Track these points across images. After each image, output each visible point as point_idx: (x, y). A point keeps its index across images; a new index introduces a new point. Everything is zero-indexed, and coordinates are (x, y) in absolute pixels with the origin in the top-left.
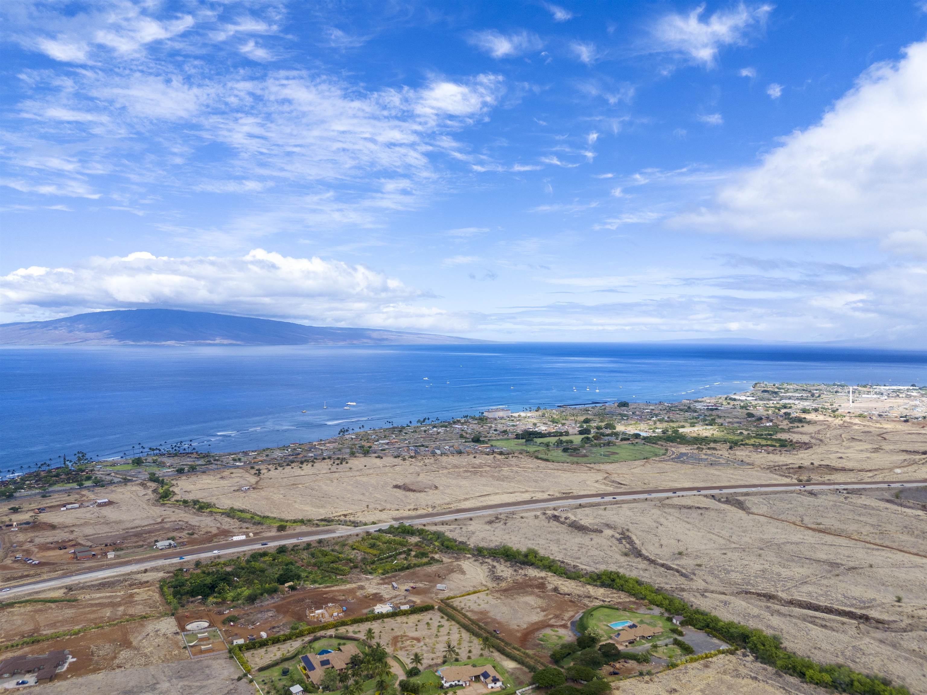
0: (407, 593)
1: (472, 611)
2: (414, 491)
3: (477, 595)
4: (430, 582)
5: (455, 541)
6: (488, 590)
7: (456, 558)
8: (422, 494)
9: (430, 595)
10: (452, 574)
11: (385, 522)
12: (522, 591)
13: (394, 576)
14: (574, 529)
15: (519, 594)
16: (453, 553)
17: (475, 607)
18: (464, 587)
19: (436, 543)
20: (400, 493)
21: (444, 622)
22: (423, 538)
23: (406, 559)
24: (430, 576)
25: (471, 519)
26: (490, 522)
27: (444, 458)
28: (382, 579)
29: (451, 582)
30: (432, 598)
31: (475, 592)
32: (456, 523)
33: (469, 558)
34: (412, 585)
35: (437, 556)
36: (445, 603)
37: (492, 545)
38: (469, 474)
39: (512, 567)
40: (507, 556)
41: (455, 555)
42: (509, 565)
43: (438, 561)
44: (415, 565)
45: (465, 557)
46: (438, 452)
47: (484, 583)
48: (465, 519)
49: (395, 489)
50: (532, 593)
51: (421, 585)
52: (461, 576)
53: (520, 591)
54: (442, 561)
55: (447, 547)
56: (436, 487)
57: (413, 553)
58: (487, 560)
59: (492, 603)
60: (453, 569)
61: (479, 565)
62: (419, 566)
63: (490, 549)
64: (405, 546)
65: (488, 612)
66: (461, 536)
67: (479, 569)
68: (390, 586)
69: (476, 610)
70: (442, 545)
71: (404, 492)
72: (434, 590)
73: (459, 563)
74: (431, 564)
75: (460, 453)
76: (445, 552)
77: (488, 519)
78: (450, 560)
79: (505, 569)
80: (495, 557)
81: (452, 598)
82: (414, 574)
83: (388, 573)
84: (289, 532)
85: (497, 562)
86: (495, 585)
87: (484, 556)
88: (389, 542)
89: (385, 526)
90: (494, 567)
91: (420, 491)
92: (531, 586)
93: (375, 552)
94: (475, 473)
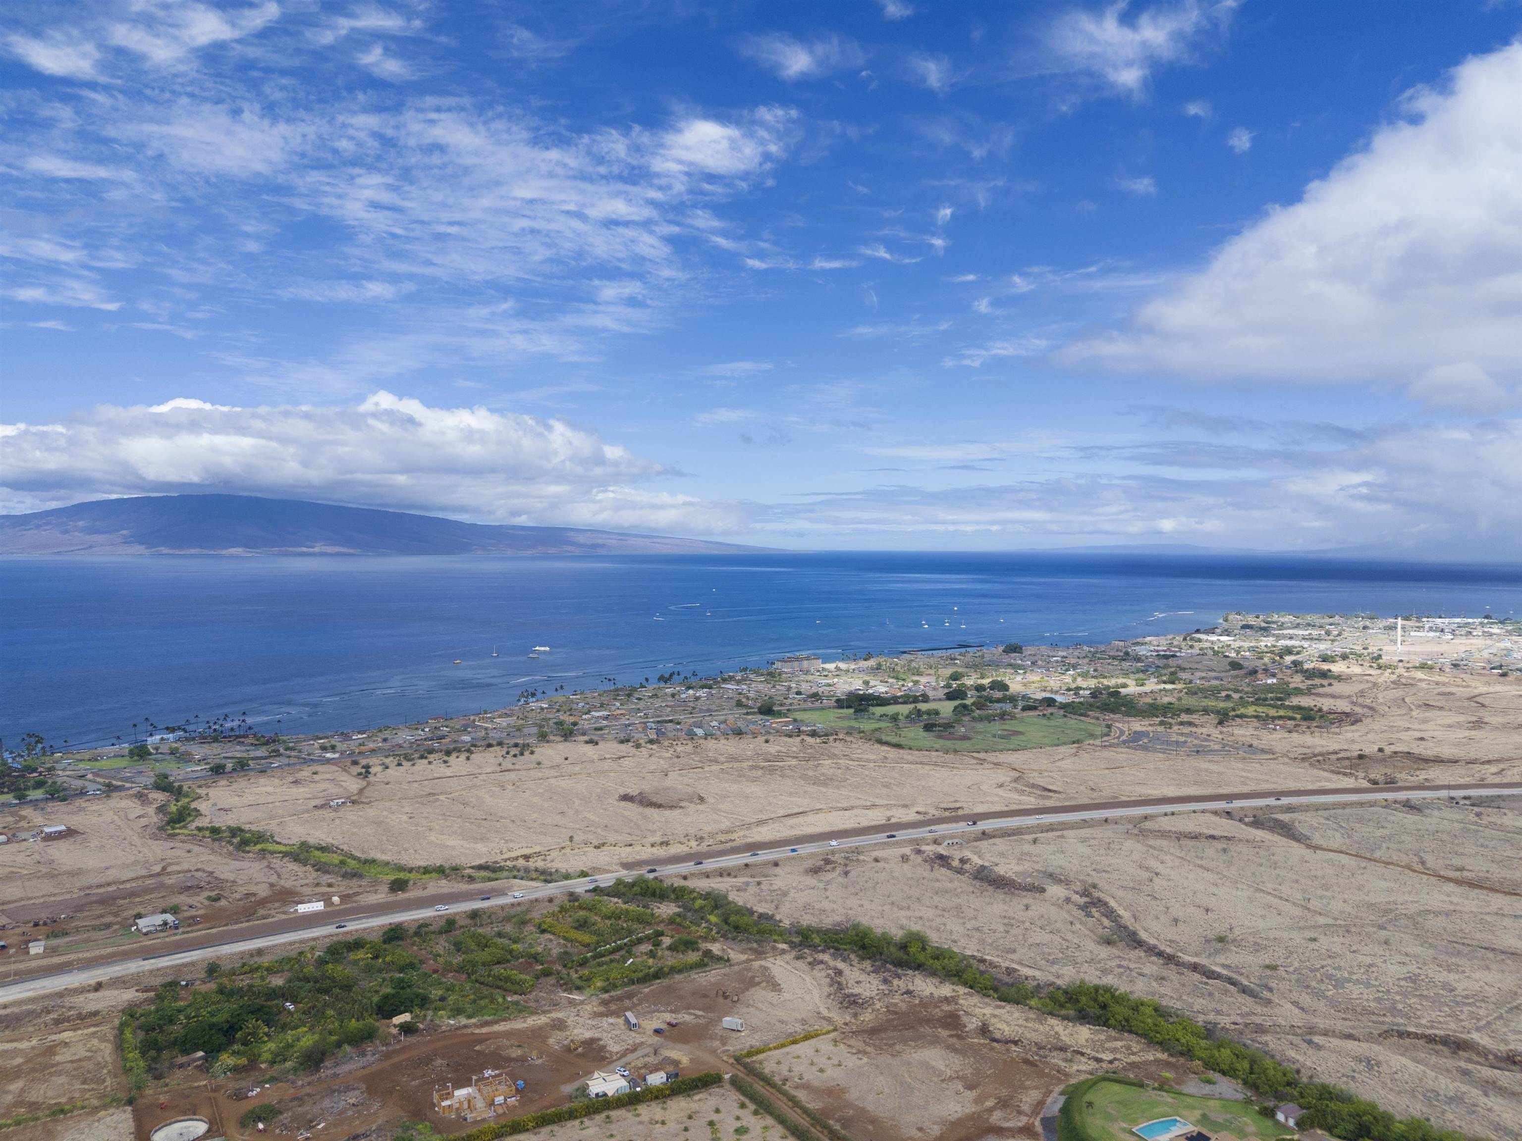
0: (657, 1039)
1: (806, 1087)
2: (660, 806)
3: (812, 1042)
4: (707, 1009)
5: (751, 912)
6: (835, 1030)
7: (755, 951)
8: (676, 813)
9: (709, 1043)
10: (753, 991)
11: (607, 872)
12: (909, 1033)
13: (630, 996)
14: (985, 885)
15: (905, 1042)
16: (749, 941)
17: (811, 1076)
18: (782, 1022)
19: (713, 919)
20: (632, 810)
21: (749, 1119)
22: (685, 907)
23: (652, 954)
24: (705, 996)
25: (776, 864)
26: (815, 871)
27: (711, 744)
28: (604, 1003)
29: (752, 1010)
30: (714, 1052)
31: (806, 1038)
32: (748, 871)
33: (783, 952)
34: (669, 1017)
35: (715, 948)
36: (745, 1066)
37: (828, 922)
38: (760, 772)
39: (876, 971)
40: (864, 947)
41: (755, 945)
42: (869, 969)
43: (719, 959)
44: (673, 970)
45: (774, 948)
46: (700, 732)
47: (825, 1013)
48: (765, 864)
49: (623, 804)
50: (935, 1041)
51: (687, 1018)
52: (771, 996)
53: (906, 1033)
54: (728, 960)
55: (736, 928)
56: (702, 799)
57: (667, 941)
58: (821, 956)
59: (850, 1065)
60: (753, 977)
61: (807, 968)
62: (680, 971)
63: (826, 932)
64: (649, 924)
65: (844, 1090)
66: (760, 901)
67: (808, 979)
68: (621, 1021)
69: (816, 1083)
70: (726, 921)
71: (641, 809)
72: (718, 1030)
73: (763, 963)
74: (705, 965)
75: (739, 733)
76: (734, 939)
77: (809, 864)
78: (744, 957)
79: (863, 977)
80: (837, 949)
81: (760, 1051)
82: (670, 989)
83: (615, 987)
84: (412, 894)
85: (844, 960)
86: (848, 1019)
87: (814, 948)
88: (615, 916)
89: (606, 880)
90: (839, 973)
91: (671, 807)
92: (928, 1021)
93: (587, 938)
94: (772, 770)
